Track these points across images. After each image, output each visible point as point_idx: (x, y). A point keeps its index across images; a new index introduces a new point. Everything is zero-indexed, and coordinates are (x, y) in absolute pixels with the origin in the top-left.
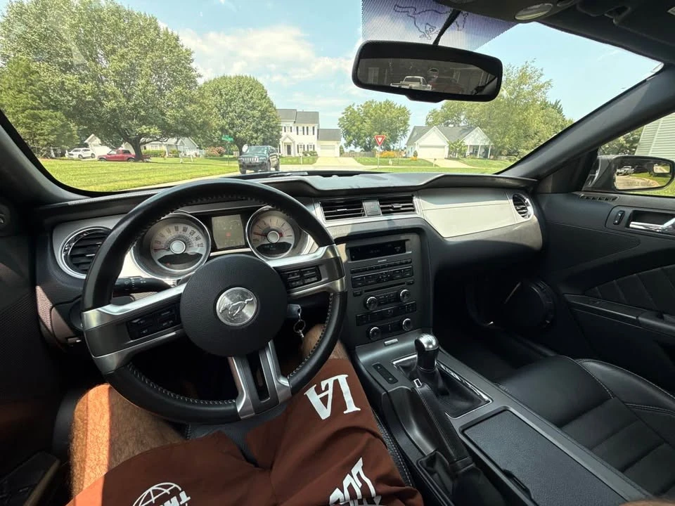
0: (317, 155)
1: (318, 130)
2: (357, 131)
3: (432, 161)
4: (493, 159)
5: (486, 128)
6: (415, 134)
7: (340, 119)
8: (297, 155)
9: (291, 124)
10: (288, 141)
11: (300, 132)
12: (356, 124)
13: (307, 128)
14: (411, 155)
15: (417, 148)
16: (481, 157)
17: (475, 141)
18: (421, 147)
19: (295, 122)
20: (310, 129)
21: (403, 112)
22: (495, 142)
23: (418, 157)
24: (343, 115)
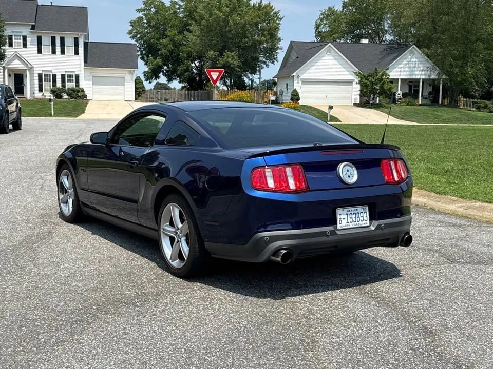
0: (85, 96)
1: (86, 44)
2: (171, 47)
3: (326, 110)
4: (448, 106)
5: (429, 48)
6: (293, 56)
7: (133, 23)
8: (38, 95)
9: (26, 31)
10: (17, 65)
11: (47, 49)
12: (168, 33)
13: (62, 40)
14: (287, 98)
15: (297, 86)
16: (425, 102)
17: (412, 72)
18: (305, 82)
19: (33, 28)
20: (69, 42)
21: (267, 14)
22: (449, 74)
23: (301, 102)
24: (141, 14)
